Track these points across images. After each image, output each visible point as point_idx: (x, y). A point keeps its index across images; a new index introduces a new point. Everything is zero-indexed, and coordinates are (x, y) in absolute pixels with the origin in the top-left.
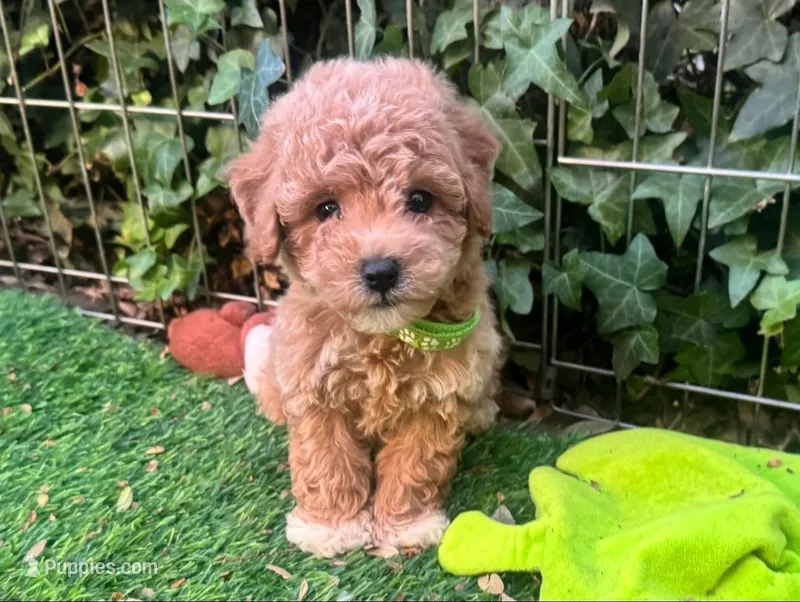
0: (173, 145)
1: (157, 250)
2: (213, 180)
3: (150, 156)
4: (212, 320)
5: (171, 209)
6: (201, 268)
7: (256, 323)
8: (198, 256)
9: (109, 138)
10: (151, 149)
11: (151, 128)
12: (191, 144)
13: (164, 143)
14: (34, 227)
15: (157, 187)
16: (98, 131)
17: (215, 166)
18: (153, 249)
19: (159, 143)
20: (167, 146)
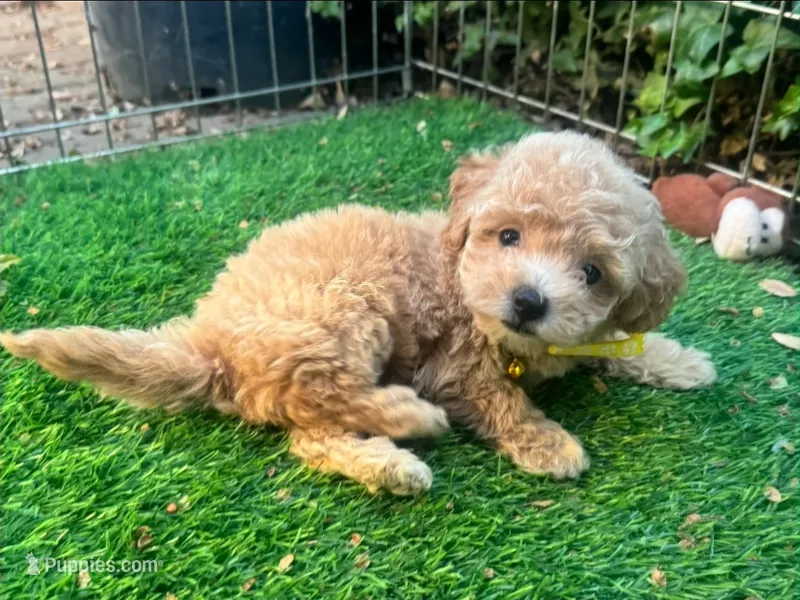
0: (714, 30)
1: (668, 116)
2: (742, 64)
3: (690, 35)
4: (697, 184)
5: (694, 83)
6: (702, 138)
7: (739, 195)
8: (702, 128)
9: (657, 16)
10: (693, 30)
11: (697, 12)
12: (730, 31)
13: (706, 27)
14: (568, 80)
15: (688, 63)
16: (650, 8)
17: (746, 54)
18: (666, 114)
19: (701, 26)
20: (708, 30)
